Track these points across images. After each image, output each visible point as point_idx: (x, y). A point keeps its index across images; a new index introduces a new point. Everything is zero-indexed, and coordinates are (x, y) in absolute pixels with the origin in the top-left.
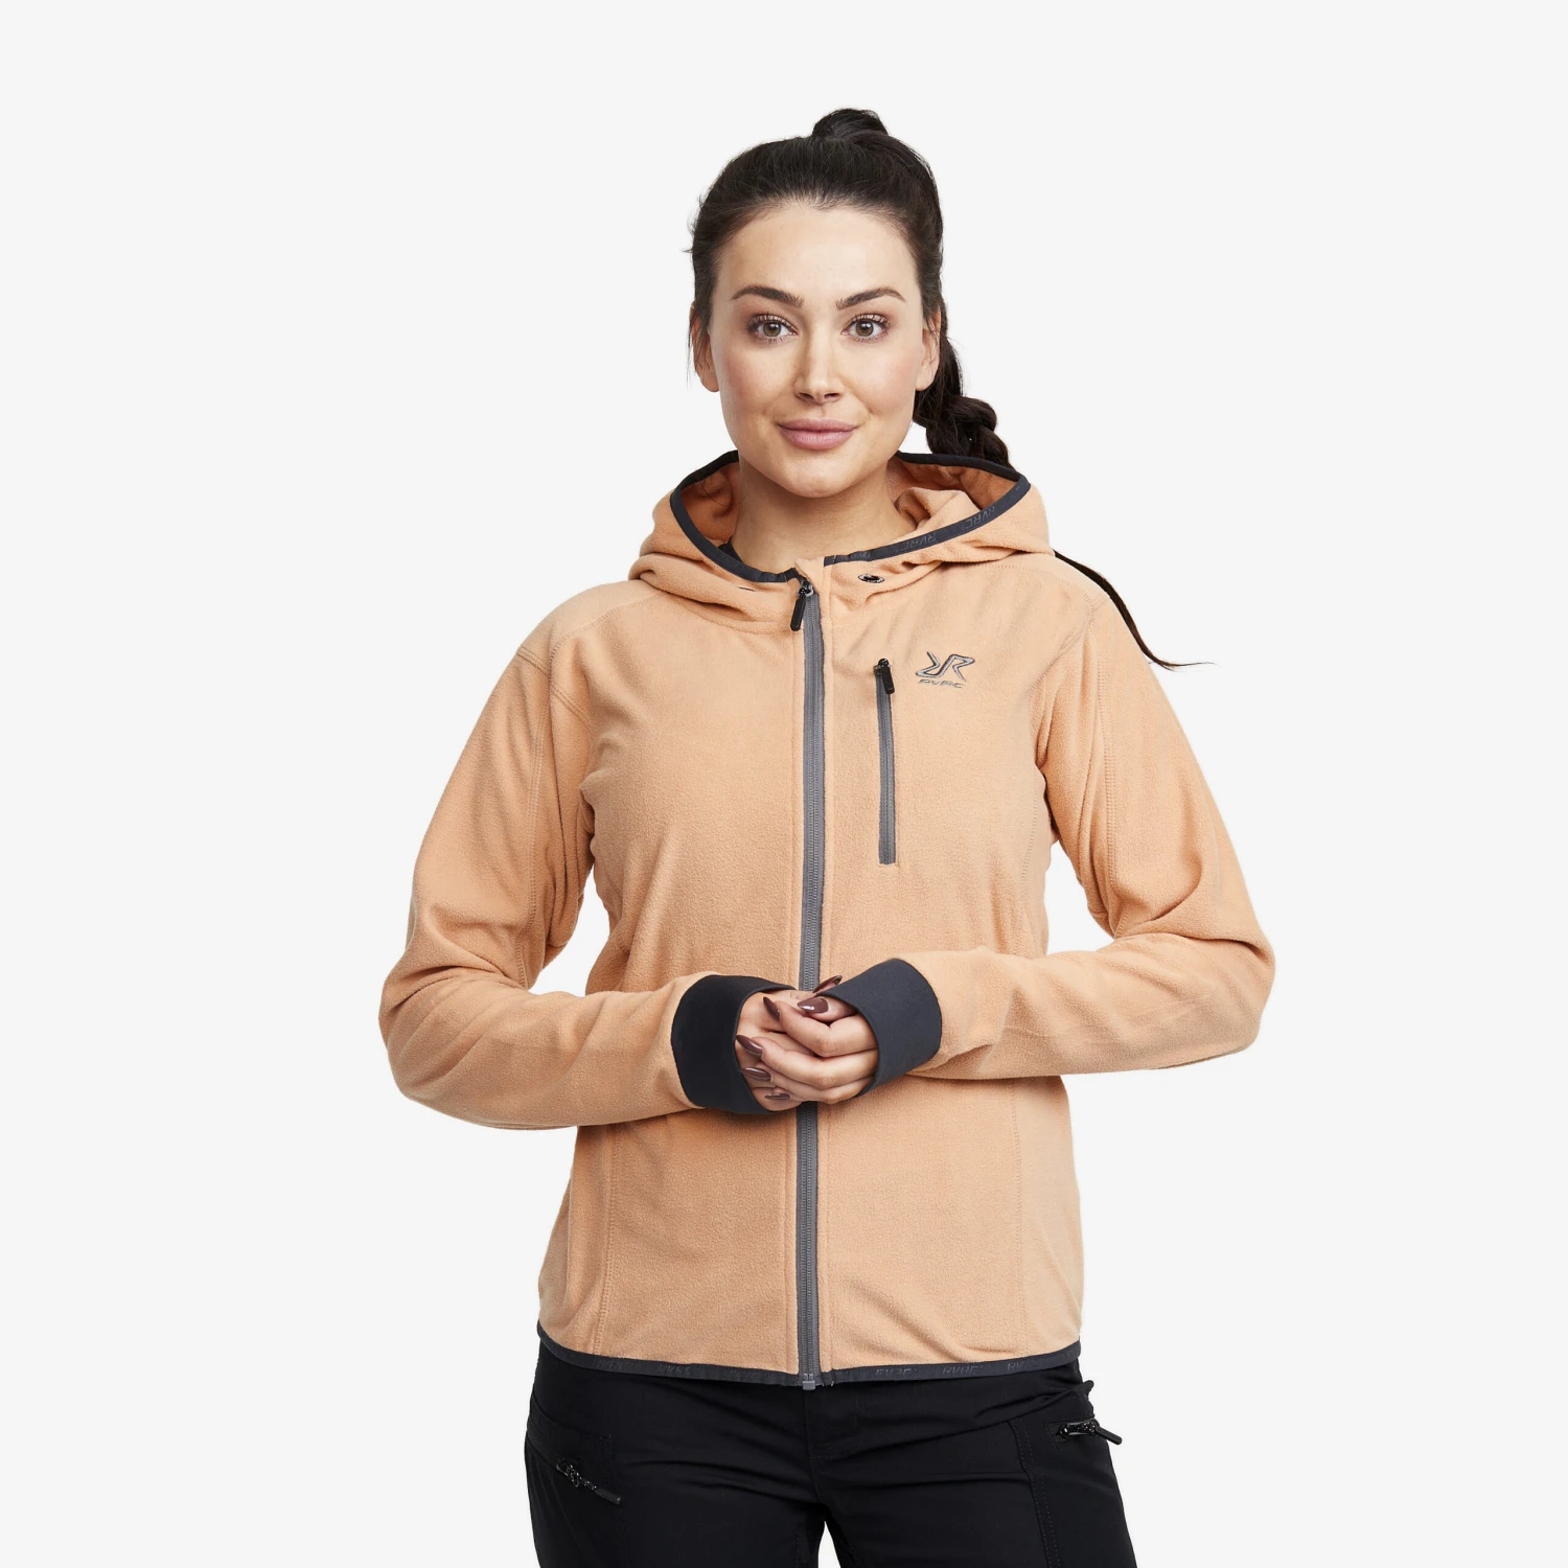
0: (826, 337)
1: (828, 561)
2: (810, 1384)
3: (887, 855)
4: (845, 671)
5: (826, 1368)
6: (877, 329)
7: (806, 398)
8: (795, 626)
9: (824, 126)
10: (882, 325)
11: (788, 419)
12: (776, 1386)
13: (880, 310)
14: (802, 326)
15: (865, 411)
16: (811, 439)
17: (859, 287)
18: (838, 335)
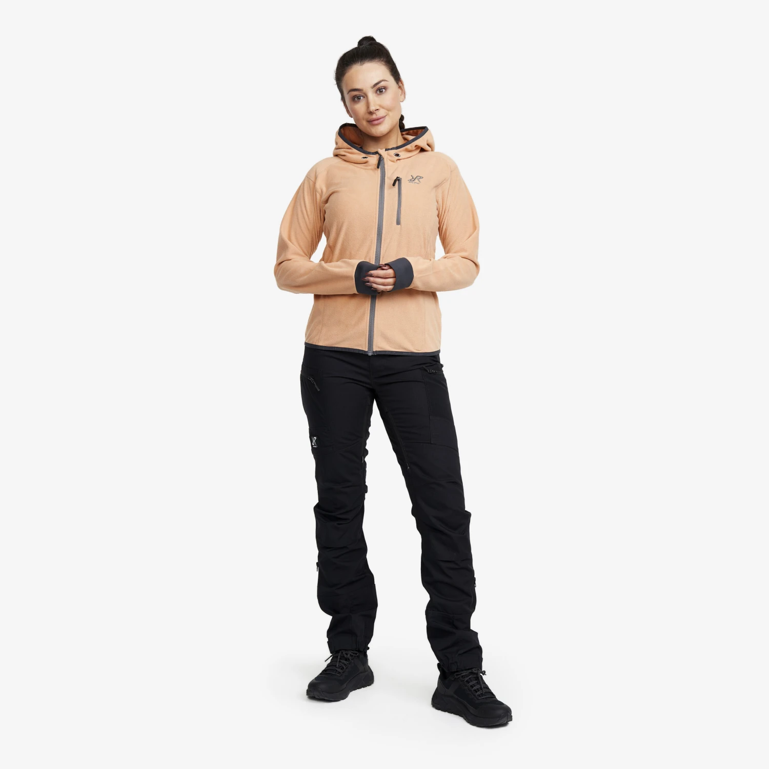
0: (372, 96)
1: (386, 150)
2: (370, 354)
3: (398, 223)
4: (389, 178)
5: (374, 350)
6: (384, 90)
7: (371, 113)
8: (378, 167)
9: (360, 43)
10: (384, 89)
11: (369, 119)
12: (362, 354)
13: (383, 86)
14: (365, 96)
15: (387, 111)
16: (376, 122)
17: (376, 82)
18: (375, 95)
